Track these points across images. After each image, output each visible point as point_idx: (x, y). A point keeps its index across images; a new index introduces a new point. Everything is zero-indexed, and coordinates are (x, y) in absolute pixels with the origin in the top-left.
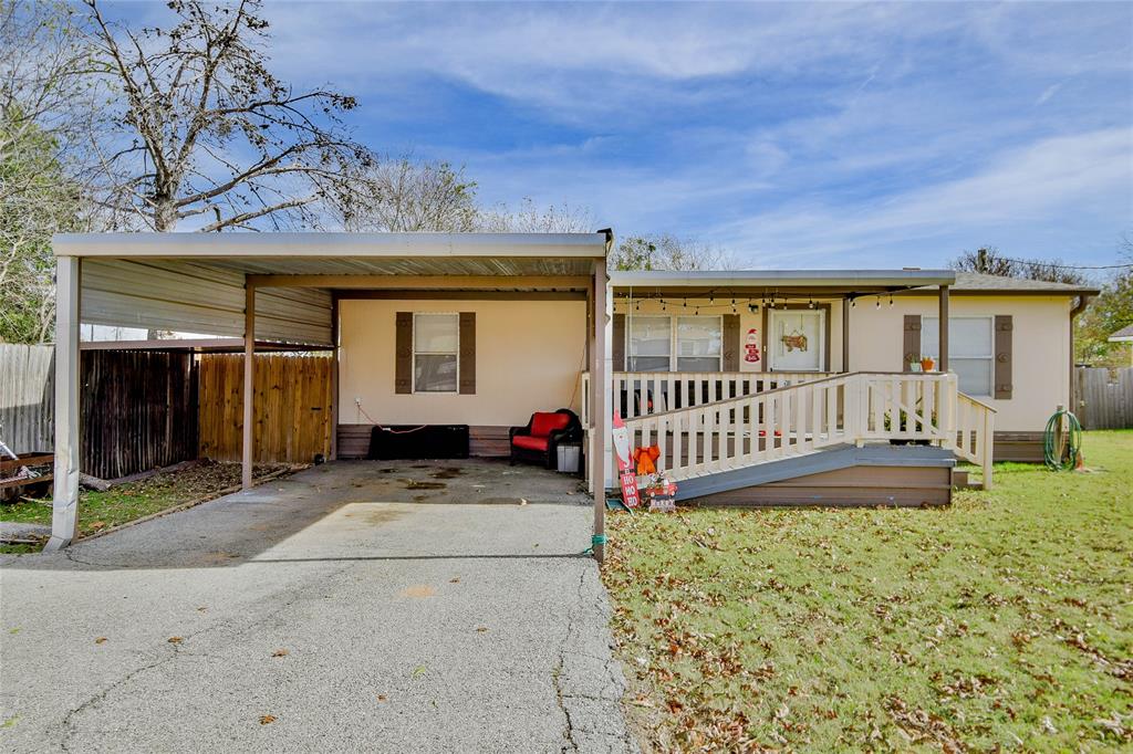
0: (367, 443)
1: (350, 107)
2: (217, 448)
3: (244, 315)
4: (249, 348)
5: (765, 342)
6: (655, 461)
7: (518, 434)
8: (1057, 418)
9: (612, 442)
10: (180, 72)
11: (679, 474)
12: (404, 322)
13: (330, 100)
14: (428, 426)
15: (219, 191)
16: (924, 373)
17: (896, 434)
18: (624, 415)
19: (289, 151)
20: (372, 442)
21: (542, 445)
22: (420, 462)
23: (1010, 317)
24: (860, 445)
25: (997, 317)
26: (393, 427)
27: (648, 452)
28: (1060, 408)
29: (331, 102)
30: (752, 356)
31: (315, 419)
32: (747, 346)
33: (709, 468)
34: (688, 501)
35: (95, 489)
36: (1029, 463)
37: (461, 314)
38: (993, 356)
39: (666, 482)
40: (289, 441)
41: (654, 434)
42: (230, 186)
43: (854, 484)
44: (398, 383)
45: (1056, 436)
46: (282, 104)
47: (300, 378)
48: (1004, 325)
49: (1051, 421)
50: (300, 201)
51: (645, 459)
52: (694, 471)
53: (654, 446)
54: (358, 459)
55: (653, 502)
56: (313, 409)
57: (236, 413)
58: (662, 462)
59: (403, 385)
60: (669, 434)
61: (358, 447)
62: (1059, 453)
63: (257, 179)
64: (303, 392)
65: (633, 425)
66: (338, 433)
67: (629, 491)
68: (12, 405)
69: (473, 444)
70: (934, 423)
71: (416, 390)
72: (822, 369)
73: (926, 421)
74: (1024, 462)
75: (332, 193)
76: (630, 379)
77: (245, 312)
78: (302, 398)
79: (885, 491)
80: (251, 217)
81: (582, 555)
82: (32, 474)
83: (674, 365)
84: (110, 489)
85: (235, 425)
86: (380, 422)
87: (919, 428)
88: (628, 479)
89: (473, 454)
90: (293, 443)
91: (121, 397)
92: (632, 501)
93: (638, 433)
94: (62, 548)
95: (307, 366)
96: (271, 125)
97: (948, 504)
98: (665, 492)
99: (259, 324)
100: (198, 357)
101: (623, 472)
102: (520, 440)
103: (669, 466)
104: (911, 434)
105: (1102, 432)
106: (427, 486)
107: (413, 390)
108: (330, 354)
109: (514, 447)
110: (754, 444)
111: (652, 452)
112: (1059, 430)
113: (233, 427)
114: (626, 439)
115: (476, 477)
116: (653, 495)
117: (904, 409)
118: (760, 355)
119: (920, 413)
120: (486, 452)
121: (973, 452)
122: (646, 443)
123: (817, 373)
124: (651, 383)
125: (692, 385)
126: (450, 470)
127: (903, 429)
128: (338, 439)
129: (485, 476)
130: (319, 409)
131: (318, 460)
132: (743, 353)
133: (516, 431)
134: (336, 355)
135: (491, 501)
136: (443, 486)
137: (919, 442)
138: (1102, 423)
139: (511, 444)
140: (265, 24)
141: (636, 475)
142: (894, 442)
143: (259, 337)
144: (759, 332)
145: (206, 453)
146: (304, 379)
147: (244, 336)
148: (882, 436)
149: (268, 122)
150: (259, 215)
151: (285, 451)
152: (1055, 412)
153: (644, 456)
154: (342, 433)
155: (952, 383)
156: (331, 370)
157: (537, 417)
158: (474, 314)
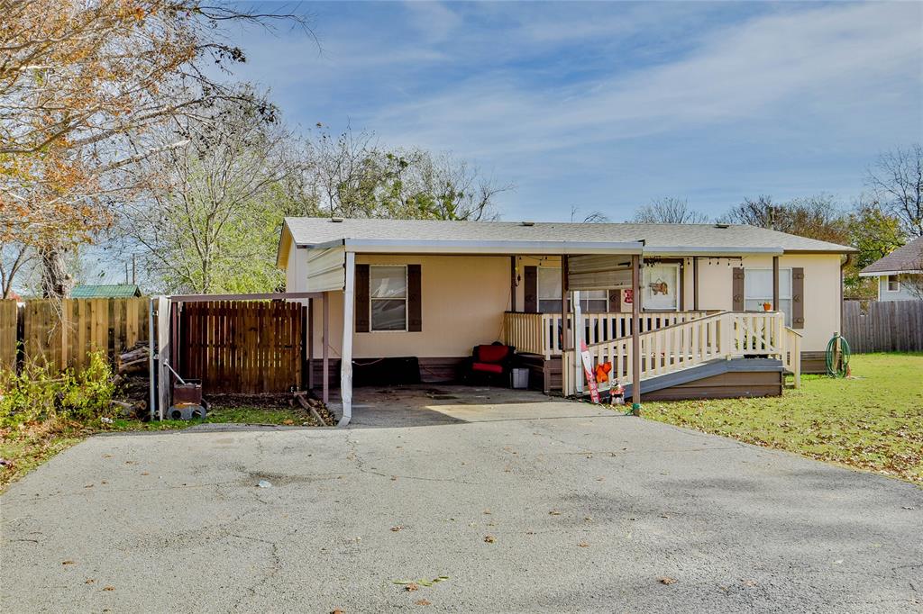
6: (607, 373)
8: (834, 340)
9: (581, 361)
11: (623, 381)
12: (362, 272)
14: (385, 359)
16: (764, 312)
17: (750, 351)
18: (588, 342)
23: (802, 269)
24: (729, 359)
25: (793, 269)
27: (602, 367)
28: (835, 334)
29: (220, 54)
30: (630, 299)
31: (287, 356)
32: (626, 291)
36: (816, 374)
37: (409, 266)
38: (791, 297)
39: (619, 386)
41: (605, 358)
43: (726, 384)
44: (357, 324)
45: (833, 354)
48: (798, 274)
49: (830, 343)
51: (601, 373)
53: (606, 364)
55: (613, 399)
56: (286, 347)
58: (611, 374)
59: (362, 325)
60: (615, 356)
62: (835, 366)
64: (277, 332)
65: (592, 349)
67: (594, 393)
69: (422, 372)
70: (772, 343)
71: (373, 329)
72: (678, 308)
73: (767, 342)
74: (813, 373)
76: (592, 317)
78: (276, 337)
79: (742, 388)
87: (763, 347)
90: (269, 376)
92: (597, 399)
93: (596, 357)
95: (279, 310)
97: (780, 394)
102: (480, 366)
104: (759, 351)
105: (857, 355)
107: (370, 329)
110: (667, 361)
111: (605, 367)
112: (835, 349)
114: (589, 359)
116: (612, 394)
117: (755, 335)
119: (763, 337)
121: (789, 364)
122: (601, 361)
127: (754, 348)
130: (290, 347)
132: (623, 296)
137: (761, 356)
141: (597, 382)
142: (747, 356)
146: (276, 321)
148: (742, 353)
151: (263, 383)
152: (832, 337)
153: (601, 370)
155: (781, 318)
158: (419, 266)
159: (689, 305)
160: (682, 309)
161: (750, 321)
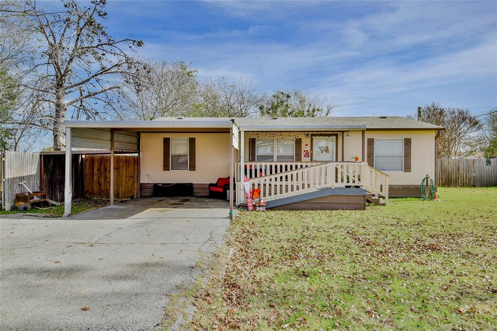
0: (151, 190)
1: (140, 45)
2: (91, 193)
3: (110, 142)
4: (112, 153)
5: (312, 149)
6: (259, 194)
7: (212, 186)
8: (427, 179)
9: (244, 186)
10: (65, 30)
11: (268, 198)
12: (167, 142)
13: (132, 42)
14: (176, 184)
15: (83, 83)
16: (355, 162)
17: (346, 184)
19: (115, 66)
20: (154, 190)
21: (221, 190)
22: (173, 198)
23: (410, 139)
24: (333, 188)
25: (405, 139)
26: (163, 184)
27: (257, 190)
29: (132, 43)
30: (307, 155)
31: (131, 181)
32: (305, 151)
33: (279, 196)
34: (270, 207)
35: (55, 206)
36: (415, 197)
37: (190, 138)
38: (403, 155)
39: (263, 201)
40: (120, 190)
41: (259, 185)
42: (88, 80)
43: (331, 202)
44: (164, 166)
45: (426, 186)
46: (111, 45)
47: (125, 164)
48: (408, 142)
49: (424, 180)
50: (118, 86)
51: (256, 193)
52: (273, 197)
53: (259, 188)
54: (148, 197)
55: (257, 208)
56: (130, 177)
57: (99, 179)
58: (262, 194)
59: (166, 167)
60: (265, 185)
61: (148, 192)
62: (426, 193)
63: (99, 77)
64: (126, 170)
66: (140, 187)
67: (250, 204)
68: (28, 175)
69: (195, 191)
70: (359, 179)
71: (172, 169)
72: (334, 160)
73: (356, 179)
75: (131, 81)
77: (111, 140)
78: (126, 172)
80: (97, 93)
81: (227, 218)
82: (37, 199)
83: (275, 159)
84: (60, 205)
85: (99, 183)
86: (157, 182)
87: (354, 182)
88: (249, 200)
89: (195, 195)
90: (122, 191)
91: (59, 172)
92: (251, 208)
93: (253, 185)
94: (68, 216)
95: (127, 160)
96: (106, 54)
97: (364, 208)
98: (262, 205)
99: (116, 145)
100: (83, 156)
101: (247, 198)
102: (213, 189)
103: (265, 195)
104: (351, 184)
106: (177, 204)
107: (170, 169)
108: (136, 155)
109: (211, 192)
111: (258, 191)
112: (427, 184)
113: (97, 184)
114: (249, 186)
115: (195, 202)
116: (257, 205)
117: (348, 175)
118: (310, 154)
119: (354, 177)
120: (200, 194)
121: (381, 191)
122: (256, 187)
123: (333, 162)
124: (266, 166)
125: (276, 166)
126: (185, 200)
127: (348, 182)
128: (141, 189)
129: (199, 201)
130: (132, 177)
131: (132, 197)
132: (303, 154)
133: (211, 185)
134: (139, 155)
135: (200, 208)
136: (183, 204)
138: (483, 184)
139: (210, 190)
140: (105, 14)
141: (253, 199)
142: (347, 187)
143: (115, 149)
144: (309, 145)
145: (87, 195)
146: (126, 165)
147: (111, 149)
148: (341, 185)
149: (105, 52)
150: (100, 93)
151: (119, 194)
153: (255, 192)
154: (142, 186)
156: (137, 161)
157: (220, 179)
158: (195, 138)
159: (340, 159)
160: (337, 160)
161: (345, 167)
